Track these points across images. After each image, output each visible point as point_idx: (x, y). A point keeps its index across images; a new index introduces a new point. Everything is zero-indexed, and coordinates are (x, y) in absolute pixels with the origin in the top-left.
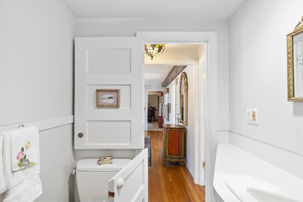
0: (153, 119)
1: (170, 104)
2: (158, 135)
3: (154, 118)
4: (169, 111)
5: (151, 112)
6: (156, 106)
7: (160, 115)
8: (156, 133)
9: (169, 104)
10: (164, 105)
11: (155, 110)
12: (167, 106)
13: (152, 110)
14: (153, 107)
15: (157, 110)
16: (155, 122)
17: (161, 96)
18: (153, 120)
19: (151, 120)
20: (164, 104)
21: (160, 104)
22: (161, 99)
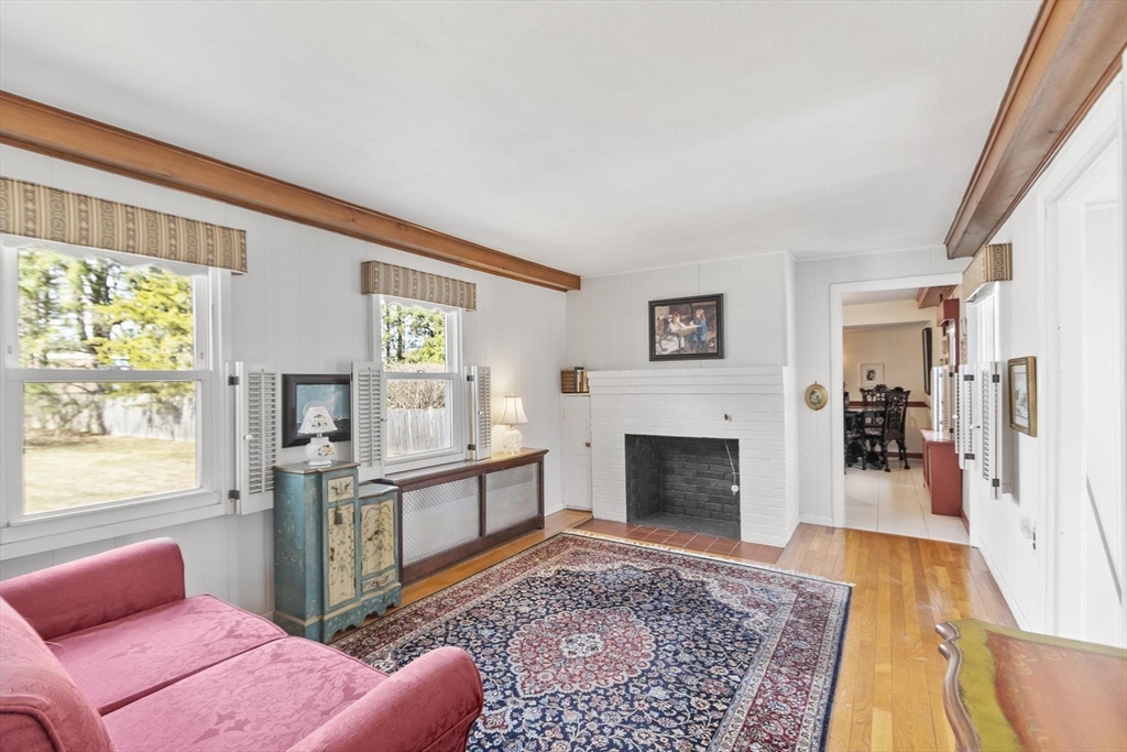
0: (893, 448)
1: (1031, 364)
2: (919, 577)
3: (901, 446)
4: (1021, 421)
5: (882, 414)
6: (911, 383)
7: (938, 435)
8: (907, 556)
9: (1012, 363)
10: (970, 378)
11: (907, 404)
12: (996, 379)
13: (887, 403)
14: (891, 386)
15: (922, 405)
16: (907, 468)
17: (946, 324)
18: (893, 455)
19: (884, 453)
20: (964, 370)
21: (937, 371)
22: (947, 344)
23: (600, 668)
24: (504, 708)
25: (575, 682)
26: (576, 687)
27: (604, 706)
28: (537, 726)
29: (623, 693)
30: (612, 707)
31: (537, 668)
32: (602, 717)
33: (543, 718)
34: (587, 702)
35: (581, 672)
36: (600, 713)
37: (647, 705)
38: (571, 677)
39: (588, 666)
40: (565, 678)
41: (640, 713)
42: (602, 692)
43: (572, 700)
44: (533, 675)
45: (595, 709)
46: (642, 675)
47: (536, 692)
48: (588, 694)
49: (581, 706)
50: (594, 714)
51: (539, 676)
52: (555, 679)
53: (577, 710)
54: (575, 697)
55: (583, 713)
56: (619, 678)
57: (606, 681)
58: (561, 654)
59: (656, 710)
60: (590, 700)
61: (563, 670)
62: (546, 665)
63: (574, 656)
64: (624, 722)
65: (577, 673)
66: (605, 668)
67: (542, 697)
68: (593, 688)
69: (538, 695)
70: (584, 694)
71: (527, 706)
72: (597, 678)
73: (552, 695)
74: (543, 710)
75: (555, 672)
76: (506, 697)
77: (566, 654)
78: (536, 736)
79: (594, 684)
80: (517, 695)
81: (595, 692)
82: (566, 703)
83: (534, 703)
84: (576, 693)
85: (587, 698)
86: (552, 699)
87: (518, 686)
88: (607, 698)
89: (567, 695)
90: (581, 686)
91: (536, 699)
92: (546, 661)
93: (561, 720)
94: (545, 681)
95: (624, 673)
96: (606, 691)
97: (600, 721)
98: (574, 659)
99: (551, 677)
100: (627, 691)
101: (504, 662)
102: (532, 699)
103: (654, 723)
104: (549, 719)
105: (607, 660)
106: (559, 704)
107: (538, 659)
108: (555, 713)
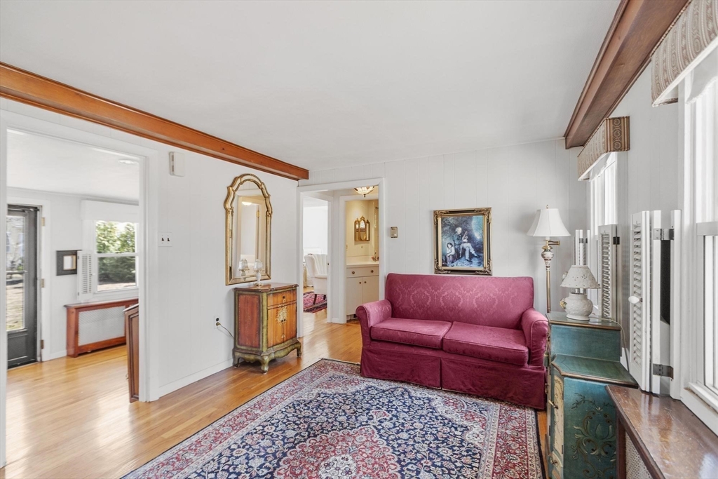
23: (324, 448)
24: (378, 419)
25: (341, 436)
26: (340, 433)
27: (324, 425)
28: (358, 414)
29: (312, 432)
30: (320, 424)
31: (368, 444)
32: (326, 419)
33: (356, 417)
34: (334, 425)
35: (337, 443)
36: (327, 421)
37: (300, 426)
38: (344, 440)
39: (333, 449)
40: (348, 439)
41: (305, 422)
42: (324, 432)
43: (342, 426)
44: (369, 439)
45: (329, 423)
46: (296, 444)
47: (364, 428)
48: (333, 430)
49: (338, 423)
50: (330, 420)
51: (365, 439)
52: (354, 437)
53: (339, 422)
54: (341, 428)
55: (336, 420)
56: (312, 441)
57: (322, 438)
58: (353, 457)
59: (297, 424)
60: (332, 427)
61: (350, 444)
62: (362, 447)
63: (343, 456)
64: (315, 418)
65: (340, 443)
66: (321, 448)
67: (360, 426)
68: (330, 433)
69: (362, 427)
70: (335, 430)
71: (367, 422)
72: (327, 440)
73: (355, 428)
74: (357, 420)
75: (355, 442)
76: (380, 425)
77: (350, 458)
78: (358, 410)
79: (329, 436)
80: (375, 427)
81: (329, 431)
82: (345, 425)
83: (363, 423)
84: (340, 430)
85: (334, 428)
86: (354, 426)
87: (376, 431)
88: (322, 429)
89: (345, 428)
90: (337, 434)
91: (363, 425)
92: (363, 450)
93: (347, 417)
94: (360, 436)
95: (308, 444)
96: (322, 432)
97: (327, 418)
98: (343, 453)
99: (357, 438)
100: (309, 433)
101: (393, 447)
102: (365, 425)
103: (300, 418)
104: (353, 417)
105: (318, 455)
106: (349, 424)
107: (370, 452)
108: (351, 420)
